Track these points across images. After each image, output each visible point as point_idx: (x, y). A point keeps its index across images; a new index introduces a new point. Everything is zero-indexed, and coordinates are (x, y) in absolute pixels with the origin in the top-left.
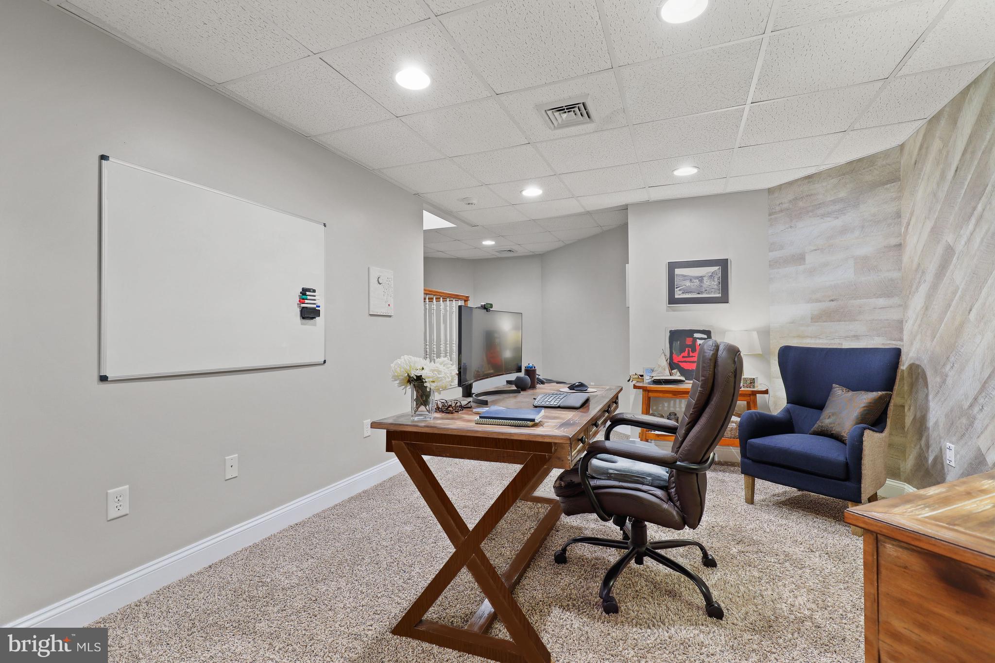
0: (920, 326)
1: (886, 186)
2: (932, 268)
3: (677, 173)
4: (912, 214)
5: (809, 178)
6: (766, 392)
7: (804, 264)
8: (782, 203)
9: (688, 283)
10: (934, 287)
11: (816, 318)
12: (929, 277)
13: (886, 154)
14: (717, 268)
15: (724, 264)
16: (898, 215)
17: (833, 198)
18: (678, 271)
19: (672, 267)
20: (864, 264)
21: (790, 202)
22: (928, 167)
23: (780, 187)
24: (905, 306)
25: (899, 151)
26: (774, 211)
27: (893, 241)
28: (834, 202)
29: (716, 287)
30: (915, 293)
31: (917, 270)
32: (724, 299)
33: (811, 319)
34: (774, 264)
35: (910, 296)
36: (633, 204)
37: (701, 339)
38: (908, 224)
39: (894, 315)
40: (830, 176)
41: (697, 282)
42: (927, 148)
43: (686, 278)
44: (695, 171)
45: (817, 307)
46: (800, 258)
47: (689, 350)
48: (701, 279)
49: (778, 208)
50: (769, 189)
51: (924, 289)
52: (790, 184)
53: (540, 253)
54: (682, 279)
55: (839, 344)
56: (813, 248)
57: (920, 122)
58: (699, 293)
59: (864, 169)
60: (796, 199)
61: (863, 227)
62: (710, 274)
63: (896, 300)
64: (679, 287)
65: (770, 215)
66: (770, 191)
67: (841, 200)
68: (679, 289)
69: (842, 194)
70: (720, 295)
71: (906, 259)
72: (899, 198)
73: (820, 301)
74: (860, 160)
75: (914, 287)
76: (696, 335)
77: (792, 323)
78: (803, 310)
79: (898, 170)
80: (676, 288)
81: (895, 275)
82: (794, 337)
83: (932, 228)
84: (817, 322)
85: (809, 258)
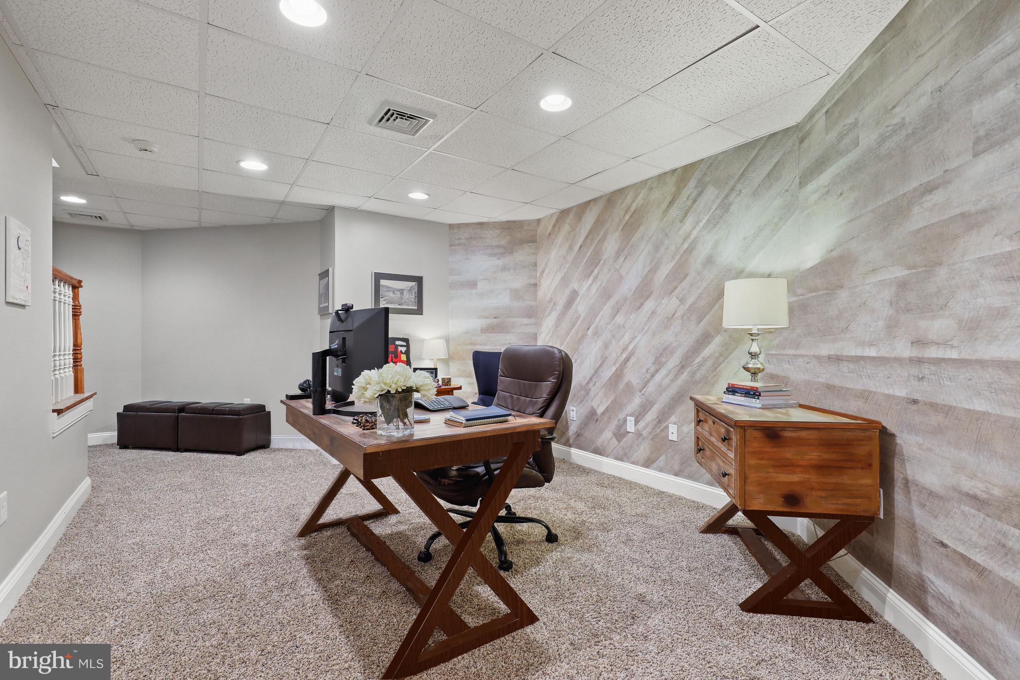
0: (551, 337)
1: (529, 244)
2: (562, 301)
3: (411, 195)
4: (546, 265)
5: (481, 224)
6: (460, 388)
7: (477, 289)
8: (460, 239)
9: (391, 294)
10: (563, 314)
11: (486, 330)
12: (559, 308)
13: (529, 222)
14: (414, 283)
15: (419, 280)
16: (535, 265)
17: (496, 244)
18: (383, 282)
19: (378, 277)
20: (516, 294)
21: (466, 239)
22: (560, 239)
23: (459, 226)
24: (538, 324)
25: (536, 223)
26: (453, 243)
27: (532, 281)
28: (497, 246)
29: (413, 300)
30: (547, 316)
31: (550, 302)
32: (419, 311)
33: (481, 331)
34: (453, 286)
35: (544, 318)
36: (339, 207)
37: (402, 346)
38: (543, 272)
39: (532, 330)
40: (495, 228)
41: (398, 294)
42: (559, 228)
43: (390, 289)
44: (426, 197)
45: (484, 322)
46: (473, 284)
47: (392, 356)
48: (401, 291)
49: (457, 242)
50: (450, 225)
51: (555, 315)
52: (467, 225)
53: (141, 229)
54: (385, 290)
55: (499, 349)
56: (482, 278)
57: (557, 210)
58: (400, 305)
59: (517, 229)
60: (471, 238)
61: (515, 269)
62: (409, 288)
63: (533, 320)
64: (383, 297)
65: (450, 246)
66: (451, 226)
67: (502, 247)
68: (383, 299)
69: (503, 243)
70: (416, 308)
71: (540, 293)
72: (535, 254)
73: (487, 318)
74: (514, 222)
75: (547, 312)
76: (398, 343)
77: (466, 333)
78: (476, 323)
79: (536, 235)
80: (382, 298)
81: (533, 303)
82: (468, 344)
83: (562, 278)
84: (485, 333)
85: (480, 285)
